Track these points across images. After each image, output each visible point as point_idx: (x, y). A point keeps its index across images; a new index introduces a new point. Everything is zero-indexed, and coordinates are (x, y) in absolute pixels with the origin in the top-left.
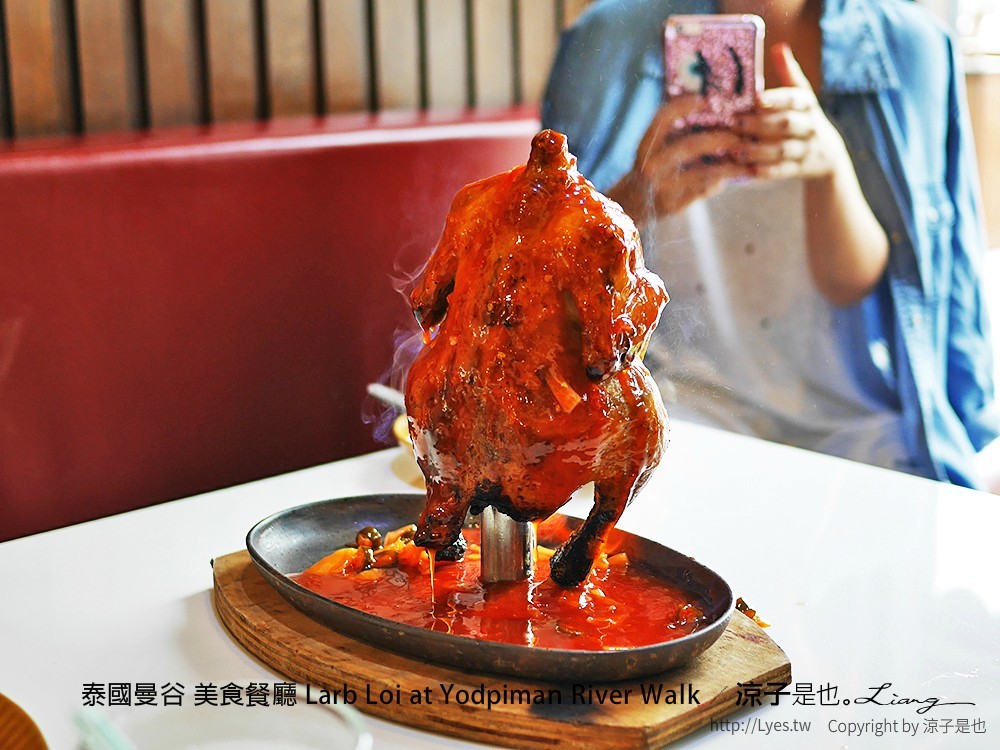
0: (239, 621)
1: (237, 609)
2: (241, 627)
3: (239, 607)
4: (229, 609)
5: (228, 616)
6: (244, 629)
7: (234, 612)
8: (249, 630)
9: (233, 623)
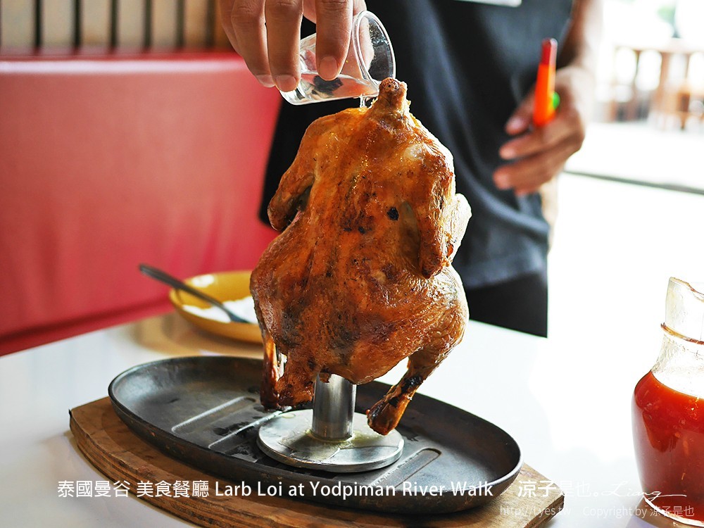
0: (117, 465)
1: (113, 455)
2: (119, 470)
3: (114, 453)
4: (102, 455)
5: (102, 462)
6: (123, 472)
7: (110, 457)
8: (129, 473)
9: (108, 467)
